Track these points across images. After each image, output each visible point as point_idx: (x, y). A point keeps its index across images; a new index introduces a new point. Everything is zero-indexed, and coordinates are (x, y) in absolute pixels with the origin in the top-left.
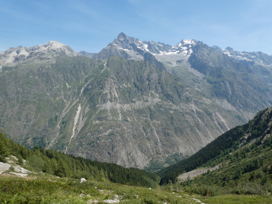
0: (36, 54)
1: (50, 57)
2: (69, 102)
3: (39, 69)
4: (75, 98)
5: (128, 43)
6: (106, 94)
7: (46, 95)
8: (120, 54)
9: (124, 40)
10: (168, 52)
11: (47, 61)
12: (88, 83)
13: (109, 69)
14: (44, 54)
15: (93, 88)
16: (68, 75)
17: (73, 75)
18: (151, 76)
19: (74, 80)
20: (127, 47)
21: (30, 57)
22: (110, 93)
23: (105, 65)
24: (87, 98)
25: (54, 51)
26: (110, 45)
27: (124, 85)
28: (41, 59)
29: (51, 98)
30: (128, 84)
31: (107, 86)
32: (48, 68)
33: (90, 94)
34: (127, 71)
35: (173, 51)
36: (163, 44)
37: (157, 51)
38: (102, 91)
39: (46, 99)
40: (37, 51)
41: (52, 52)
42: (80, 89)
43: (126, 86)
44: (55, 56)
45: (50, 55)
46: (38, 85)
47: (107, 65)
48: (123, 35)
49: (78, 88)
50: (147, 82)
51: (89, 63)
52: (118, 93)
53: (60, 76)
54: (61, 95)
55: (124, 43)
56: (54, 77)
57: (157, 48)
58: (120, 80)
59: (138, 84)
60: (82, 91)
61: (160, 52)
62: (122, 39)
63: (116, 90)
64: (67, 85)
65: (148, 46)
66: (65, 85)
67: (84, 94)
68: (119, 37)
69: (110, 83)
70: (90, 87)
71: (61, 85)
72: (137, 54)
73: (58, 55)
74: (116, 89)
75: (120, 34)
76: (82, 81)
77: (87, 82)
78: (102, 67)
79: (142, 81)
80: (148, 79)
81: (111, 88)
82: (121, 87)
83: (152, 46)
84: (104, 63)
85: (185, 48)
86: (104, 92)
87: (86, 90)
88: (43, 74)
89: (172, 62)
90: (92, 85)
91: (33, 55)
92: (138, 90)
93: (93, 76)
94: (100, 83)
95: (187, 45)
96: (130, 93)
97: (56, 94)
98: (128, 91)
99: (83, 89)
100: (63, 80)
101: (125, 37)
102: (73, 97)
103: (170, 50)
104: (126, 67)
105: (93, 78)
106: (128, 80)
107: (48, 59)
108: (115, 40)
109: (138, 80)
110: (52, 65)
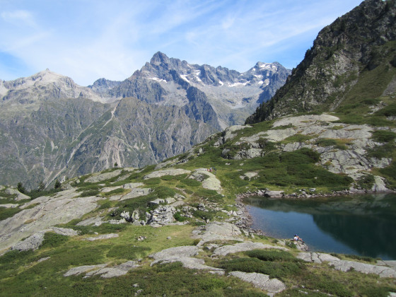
0: (16, 93)
1: (35, 98)
2: (52, 172)
3: (12, 121)
4: (60, 166)
5: (167, 69)
6: (103, 162)
7: (18, 162)
8: (150, 88)
9: (161, 65)
10: (232, 82)
11: (29, 105)
12: (82, 142)
13: (117, 119)
14: (26, 94)
15: (86, 151)
16: (55, 128)
17: (63, 128)
18: (178, 133)
19: (64, 136)
20: (164, 75)
21: (7, 97)
22: (110, 160)
23: (113, 112)
24: (76, 167)
25: (43, 88)
26: (137, 73)
27: (136, 146)
28: (22, 102)
29: (25, 167)
30: (141, 144)
31: (107, 149)
32: (26, 118)
33: (81, 160)
34: (143, 124)
35: (242, 82)
36: (226, 70)
37: (214, 81)
38: (98, 156)
39: (17, 167)
40: (19, 87)
41: (39, 89)
42: (69, 151)
43: (137, 148)
44: (43, 96)
45: (35, 95)
46: (7, 145)
47: (116, 113)
48: (160, 56)
49: (67, 150)
50: (172, 142)
51: (90, 109)
52: (122, 160)
53: (44, 131)
54: (40, 161)
55: (161, 68)
56: (34, 133)
57: (215, 77)
58: (130, 138)
59: (157, 145)
60: (72, 154)
61: (220, 82)
62: (158, 63)
63: (120, 156)
64: (53, 144)
65: (201, 73)
66: (48, 145)
67: (74, 160)
68: (153, 59)
69: (112, 144)
70: (84, 148)
71: (43, 144)
72: (178, 88)
73: (47, 95)
74: (120, 153)
75: (155, 55)
76: (75, 138)
77: (81, 139)
78: (107, 116)
79: (162, 140)
80: (173, 137)
81: (112, 152)
82: (129, 150)
83: (207, 74)
84: (112, 109)
85: (260, 76)
86: (101, 159)
87: (78, 153)
88: (18, 128)
89: (235, 101)
90: (86, 146)
91: (12, 94)
92: (155, 155)
93: (91, 131)
94: (98, 143)
95: (264, 73)
96: (141, 160)
97: (32, 159)
98: (139, 156)
99: (74, 151)
100: (47, 136)
101: (162, 60)
102: (58, 165)
103: (236, 80)
104: (143, 116)
105: (91, 134)
106: (142, 138)
107: (32, 102)
108: (147, 65)
109: (158, 139)
110: (33, 114)
